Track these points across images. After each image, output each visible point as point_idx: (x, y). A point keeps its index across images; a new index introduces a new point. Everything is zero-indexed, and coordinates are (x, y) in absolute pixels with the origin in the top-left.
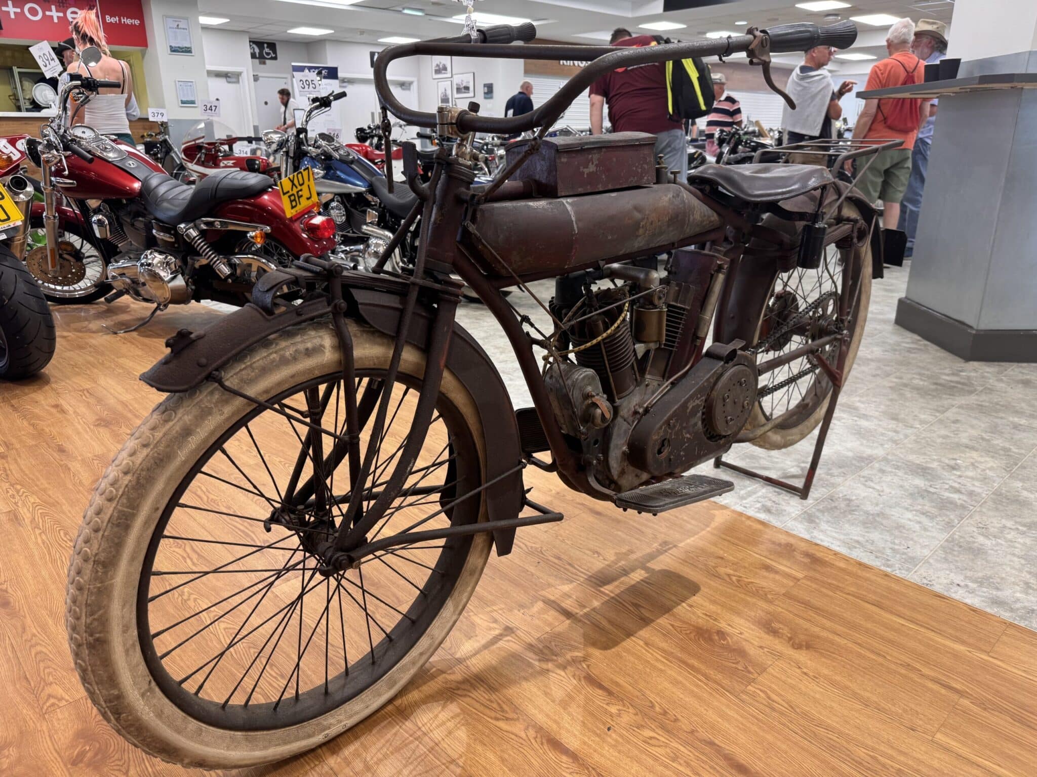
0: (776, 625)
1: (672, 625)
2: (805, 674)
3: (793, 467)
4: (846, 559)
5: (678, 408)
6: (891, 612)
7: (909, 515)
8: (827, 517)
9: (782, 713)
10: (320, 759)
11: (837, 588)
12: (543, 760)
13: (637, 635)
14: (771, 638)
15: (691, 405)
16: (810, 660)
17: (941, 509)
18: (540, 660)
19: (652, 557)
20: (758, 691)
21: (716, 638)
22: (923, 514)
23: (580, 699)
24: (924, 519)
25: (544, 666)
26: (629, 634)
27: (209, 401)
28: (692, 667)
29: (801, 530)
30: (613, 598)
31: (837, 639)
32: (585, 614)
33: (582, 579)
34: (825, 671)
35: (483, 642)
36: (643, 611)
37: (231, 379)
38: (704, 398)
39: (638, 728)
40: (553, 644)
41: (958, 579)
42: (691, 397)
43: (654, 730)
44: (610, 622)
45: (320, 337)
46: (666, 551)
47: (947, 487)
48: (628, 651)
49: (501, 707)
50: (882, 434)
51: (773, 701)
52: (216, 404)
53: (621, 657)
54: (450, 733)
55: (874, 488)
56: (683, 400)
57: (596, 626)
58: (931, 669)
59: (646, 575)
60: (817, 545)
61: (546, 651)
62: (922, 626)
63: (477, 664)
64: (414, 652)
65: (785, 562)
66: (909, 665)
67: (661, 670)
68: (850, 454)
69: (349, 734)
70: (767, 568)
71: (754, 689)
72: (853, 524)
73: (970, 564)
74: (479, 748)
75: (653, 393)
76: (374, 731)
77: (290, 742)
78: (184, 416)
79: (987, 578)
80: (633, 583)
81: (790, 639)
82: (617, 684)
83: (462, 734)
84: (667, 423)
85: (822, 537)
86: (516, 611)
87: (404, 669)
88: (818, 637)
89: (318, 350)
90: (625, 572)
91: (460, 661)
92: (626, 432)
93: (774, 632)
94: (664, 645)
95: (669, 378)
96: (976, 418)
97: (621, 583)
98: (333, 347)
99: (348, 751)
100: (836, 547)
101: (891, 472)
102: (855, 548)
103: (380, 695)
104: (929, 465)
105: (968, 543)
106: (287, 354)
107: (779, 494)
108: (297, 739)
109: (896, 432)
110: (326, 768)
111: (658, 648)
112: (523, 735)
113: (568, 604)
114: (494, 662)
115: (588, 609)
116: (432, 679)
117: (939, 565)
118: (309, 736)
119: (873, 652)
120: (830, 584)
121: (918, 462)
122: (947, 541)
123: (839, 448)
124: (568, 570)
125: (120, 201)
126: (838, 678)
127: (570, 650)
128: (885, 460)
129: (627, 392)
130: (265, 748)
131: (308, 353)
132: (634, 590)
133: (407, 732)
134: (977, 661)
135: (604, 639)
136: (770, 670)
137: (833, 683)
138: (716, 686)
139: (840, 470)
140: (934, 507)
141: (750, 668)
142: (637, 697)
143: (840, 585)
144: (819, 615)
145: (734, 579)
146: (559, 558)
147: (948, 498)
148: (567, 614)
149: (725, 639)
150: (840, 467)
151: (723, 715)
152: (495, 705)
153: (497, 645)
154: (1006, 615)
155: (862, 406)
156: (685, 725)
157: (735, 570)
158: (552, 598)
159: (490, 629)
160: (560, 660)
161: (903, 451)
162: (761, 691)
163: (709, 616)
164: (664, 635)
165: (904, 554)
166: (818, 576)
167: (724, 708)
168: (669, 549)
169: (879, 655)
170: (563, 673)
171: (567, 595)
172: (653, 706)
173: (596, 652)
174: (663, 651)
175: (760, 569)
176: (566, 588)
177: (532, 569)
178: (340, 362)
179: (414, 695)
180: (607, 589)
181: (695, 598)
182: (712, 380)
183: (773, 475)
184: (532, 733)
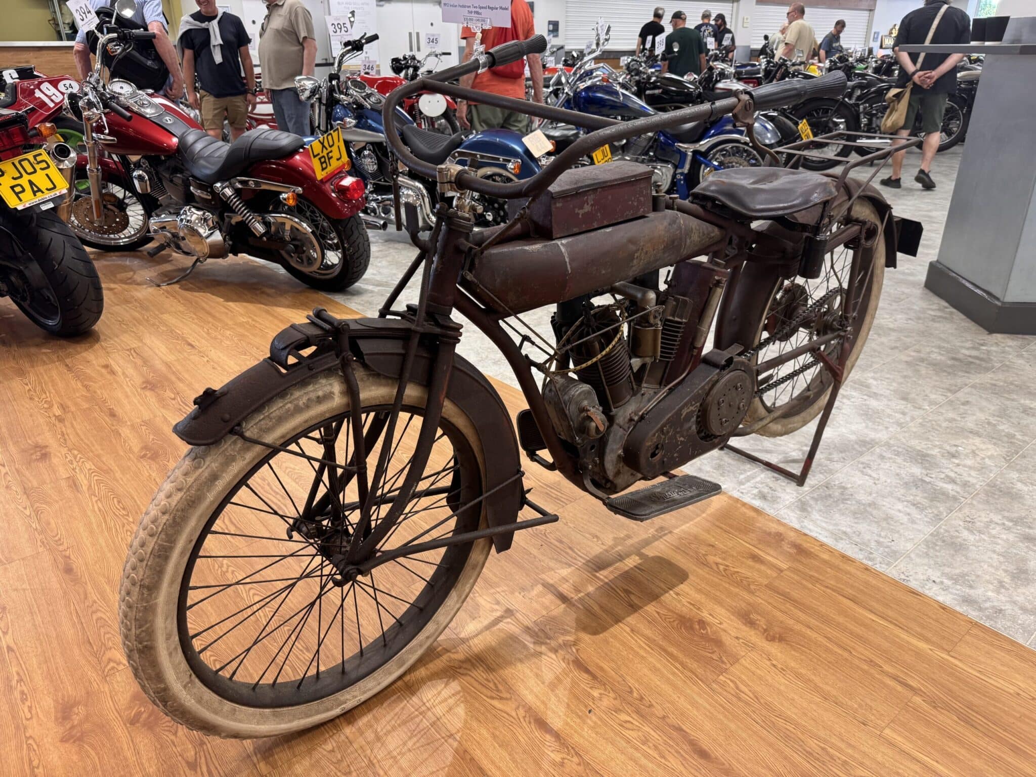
0: (754, 616)
1: (658, 613)
2: (774, 666)
3: (794, 450)
4: (831, 551)
5: (672, 416)
6: (865, 608)
7: (900, 506)
8: (819, 506)
9: (747, 703)
10: (337, 728)
11: (817, 580)
12: (529, 738)
13: (624, 621)
14: (747, 629)
15: (684, 412)
16: (781, 652)
17: (932, 501)
18: (534, 643)
19: (647, 543)
20: (729, 682)
21: (697, 627)
22: (914, 505)
23: (567, 682)
24: (913, 511)
25: (538, 649)
26: (618, 620)
27: (233, 450)
28: (671, 655)
29: (792, 519)
30: (606, 583)
31: (809, 632)
32: (580, 598)
33: (580, 564)
34: (793, 664)
35: (486, 622)
36: (633, 597)
37: (251, 430)
38: (698, 404)
39: (616, 712)
40: (548, 627)
41: (935, 575)
42: (686, 405)
43: (629, 715)
44: (601, 607)
45: (330, 384)
46: (661, 537)
47: (943, 476)
48: (615, 637)
49: (497, 687)
50: (889, 416)
51: (741, 691)
52: (239, 453)
53: (608, 643)
54: (450, 709)
55: (870, 476)
56: (677, 408)
57: (589, 611)
58: (892, 666)
59: (640, 561)
60: (806, 535)
61: (540, 634)
62: (891, 622)
63: (478, 645)
64: (421, 636)
65: (772, 552)
66: (871, 661)
67: (643, 657)
68: (853, 437)
69: (363, 706)
70: (755, 558)
71: (724, 679)
72: (843, 514)
73: (950, 560)
74: (475, 724)
75: (649, 400)
76: (385, 705)
77: (311, 716)
78: (212, 463)
79: (963, 575)
80: (627, 568)
81: (765, 630)
82: (602, 669)
83: (461, 710)
84: (661, 430)
85: (811, 527)
86: (517, 594)
87: (412, 651)
88: (792, 630)
89: (328, 396)
90: (621, 558)
91: (464, 641)
92: (621, 437)
93: (751, 624)
94: (648, 632)
95: (666, 386)
96: (987, 399)
97: (615, 569)
98: (342, 393)
99: (362, 722)
100: (823, 539)
101: (890, 458)
102: (842, 539)
103: (390, 674)
104: (930, 452)
105: (952, 537)
106: (301, 403)
107: (777, 479)
108: (318, 712)
109: (904, 414)
110: (343, 737)
111: (643, 635)
112: (514, 714)
113: (565, 589)
114: (493, 643)
115: (582, 594)
116: (438, 657)
117: (918, 560)
118: (328, 710)
119: (840, 647)
120: (811, 576)
121: (919, 448)
122: (932, 535)
123: (844, 430)
124: (567, 553)
125: (159, 157)
126: (803, 671)
127: (562, 634)
128: (888, 445)
129: (624, 402)
130: (290, 721)
131: (320, 400)
132: (627, 576)
133: (413, 706)
134: (937, 659)
135: (594, 624)
136: (743, 661)
137: (798, 676)
138: (689, 674)
139: (841, 455)
140: (925, 498)
141: (724, 659)
142: (618, 682)
143: (821, 577)
144: (796, 607)
145: (721, 567)
146: (561, 542)
147: (941, 488)
148: (563, 598)
149: (705, 629)
150: (841, 452)
151: (694, 704)
152: (491, 685)
153: (498, 627)
154: (973, 614)
155: (875, 383)
156: (658, 711)
157: (724, 559)
158: (551, 582)
159: (493, 610)
160: (553, 644)
161: (907, 435)
162: (732, 681)
163: (693, 605)
164: (648, 621)
165: (888, 547)
166: (801, 567)
167: (695, 696)
168: (665, 535)
169: (846, 649)
170: (554, 656)
171: (564, 580)
172: (631, 692)
173: (586, 637)
174: (648, 638)
175: (747, 558)
176: (565, 572)
177: (534, 551)
178: (348, 405)
179: (422, 672)
180: (603, 574)
181: (682, 586)
182: (707, 388)
183: (773, 460)
184: (521, 712)
